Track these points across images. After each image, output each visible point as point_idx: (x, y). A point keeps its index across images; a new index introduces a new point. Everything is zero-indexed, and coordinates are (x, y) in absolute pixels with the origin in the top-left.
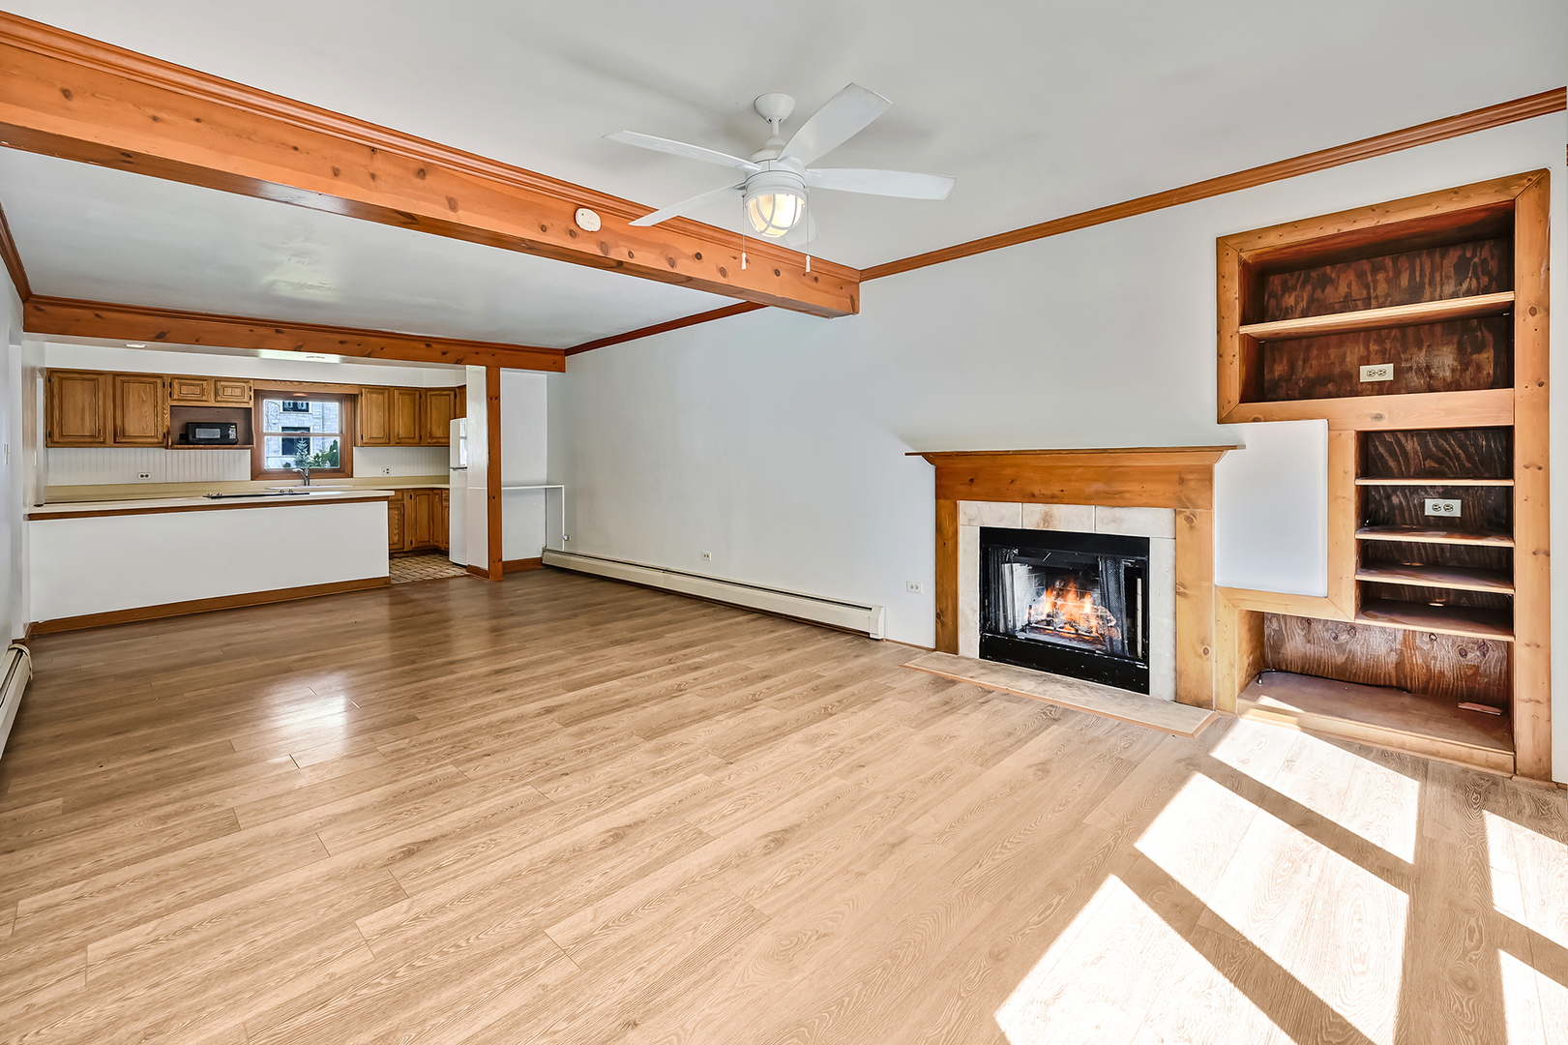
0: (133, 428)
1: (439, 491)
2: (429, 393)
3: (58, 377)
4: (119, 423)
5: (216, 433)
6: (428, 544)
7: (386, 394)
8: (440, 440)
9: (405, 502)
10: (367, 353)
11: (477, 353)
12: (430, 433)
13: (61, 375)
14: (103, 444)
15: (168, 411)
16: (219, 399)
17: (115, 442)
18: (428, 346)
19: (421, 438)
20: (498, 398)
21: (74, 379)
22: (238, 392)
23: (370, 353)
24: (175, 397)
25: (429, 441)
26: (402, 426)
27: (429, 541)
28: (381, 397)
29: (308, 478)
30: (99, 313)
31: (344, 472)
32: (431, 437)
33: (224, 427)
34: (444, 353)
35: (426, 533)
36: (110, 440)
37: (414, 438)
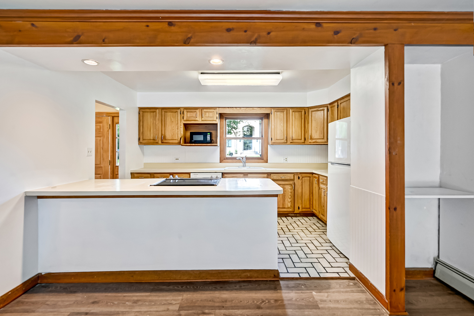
0: (168, 136)
1: (317, 176)
2: (310, 110)
3: (142, 111)
4: (163, 133)
5: (201, 138)
6: (309, 210)
7: (285, 112)
8: (318, 141)
9: (295, 181)
10: (253, 39)
11: (375, 29)
12: (311, 136)
13: (143, 110)
14: (157, 143)
15: (182, 126)
16: (203, 119)
17: (162, 143)
18: (318, 25)
19: (305, 140)
20: (401, 83)
21: (148, 112)
22: (211, 114)
23: (256, 39)
24: (185, 119)
25: (310, 141)
26: (295, 131)
27: (310, 208)
28: (282, 114)
29: (245, 163)
30: (34, 23)
31: (263, 159)
32: (311, 139)
33: (205, 134)
34: (336, 33)
35: (308, 203)
36: (160, 142)
37: (301, 139)
